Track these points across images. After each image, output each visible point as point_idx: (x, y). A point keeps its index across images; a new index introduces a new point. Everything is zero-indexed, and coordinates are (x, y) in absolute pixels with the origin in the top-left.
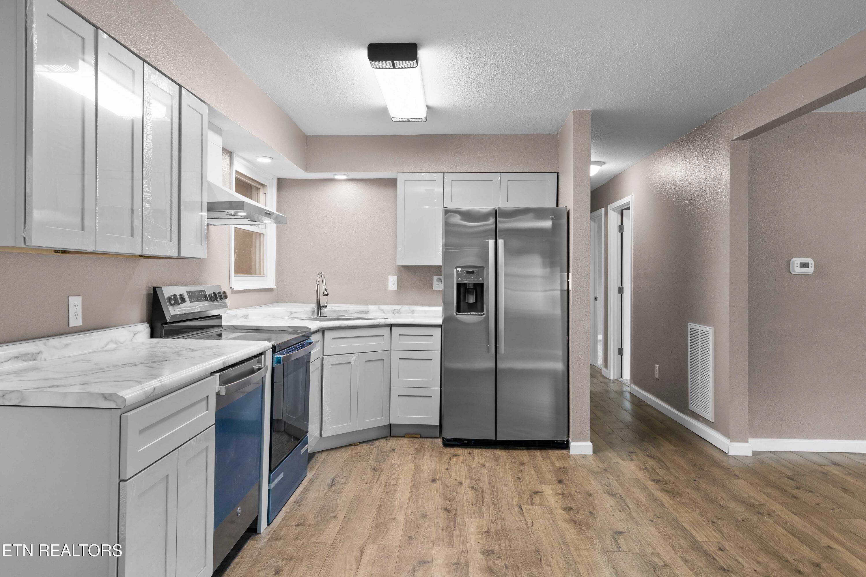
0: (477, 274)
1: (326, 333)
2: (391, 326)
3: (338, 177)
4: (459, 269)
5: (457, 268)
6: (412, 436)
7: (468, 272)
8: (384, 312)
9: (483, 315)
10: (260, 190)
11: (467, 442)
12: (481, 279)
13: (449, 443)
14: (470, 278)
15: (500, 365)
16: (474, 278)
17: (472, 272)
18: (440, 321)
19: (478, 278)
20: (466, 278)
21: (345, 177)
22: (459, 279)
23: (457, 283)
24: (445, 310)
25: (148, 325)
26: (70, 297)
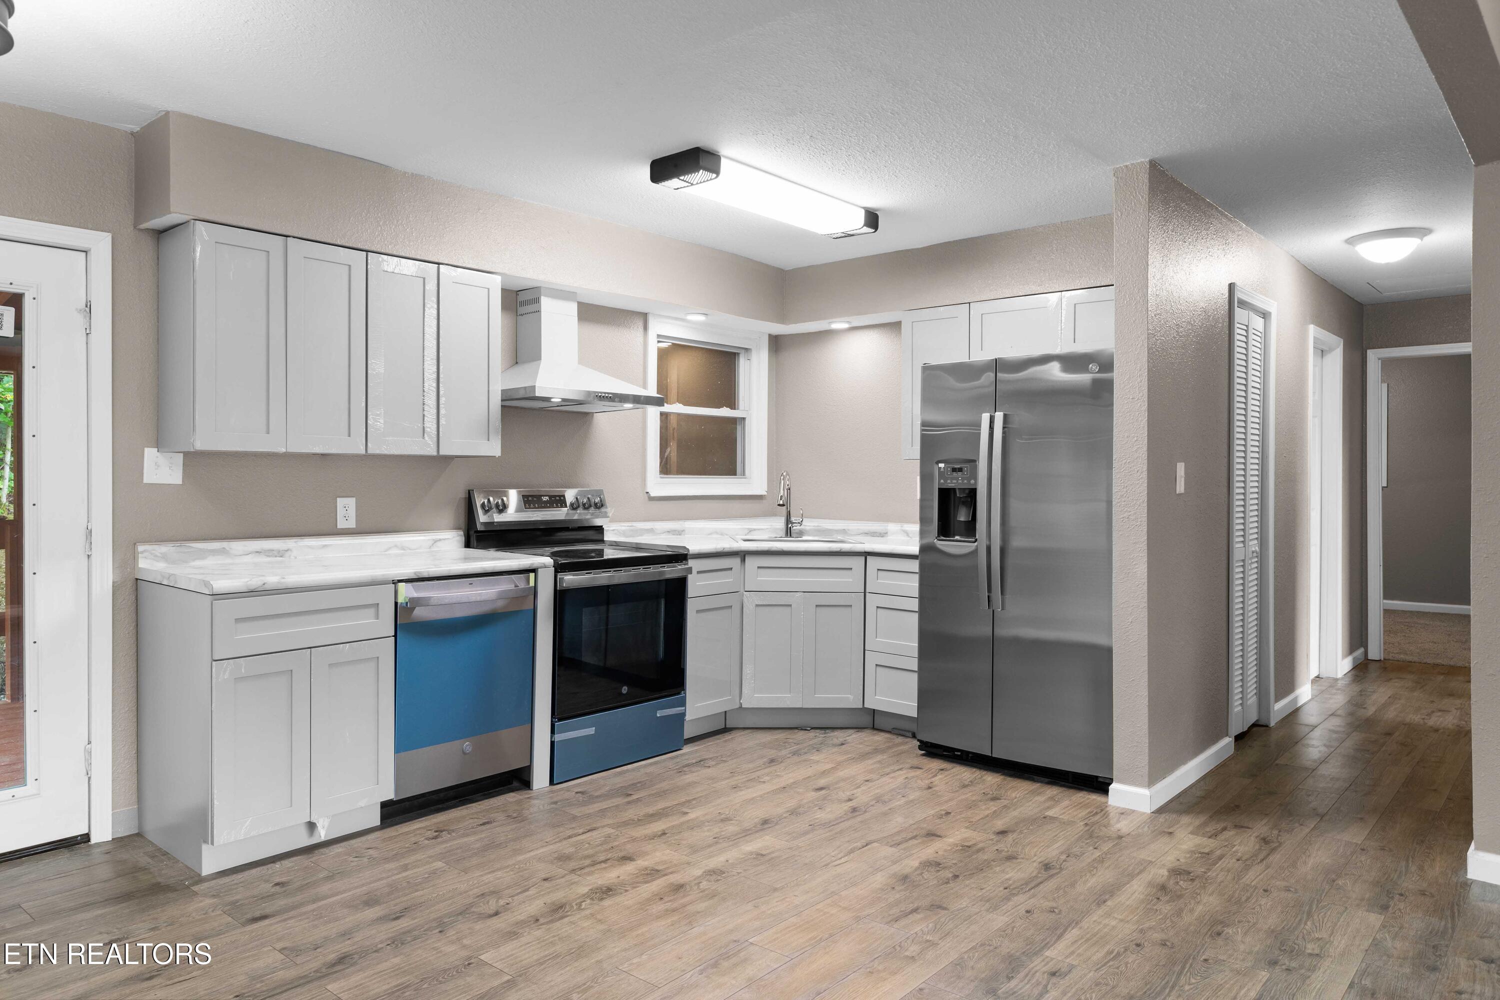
0: (967, 472)
1: (748, 559)
2: (866, 554)
3: (838, 325)
4: (942, 465)
5: (938, 462)
6: (901, 732)
7: (954, 470)
8: (908, 535)
9: (975, 542)
10: (741, 355)
11: (959, 753)
12: (972, 482)
13: (932, 750)
14: (957, 479)
15: (998, 632)
16: (963, 479)
17: (960, 470)
18: (915, 549)
19: (969, 480)
20: (952, 479)
21: (845, 326)
22: (942, 481)
23: (939, 489)
24: (922, 533)
25: (462, 533)
26: (338, 499)
